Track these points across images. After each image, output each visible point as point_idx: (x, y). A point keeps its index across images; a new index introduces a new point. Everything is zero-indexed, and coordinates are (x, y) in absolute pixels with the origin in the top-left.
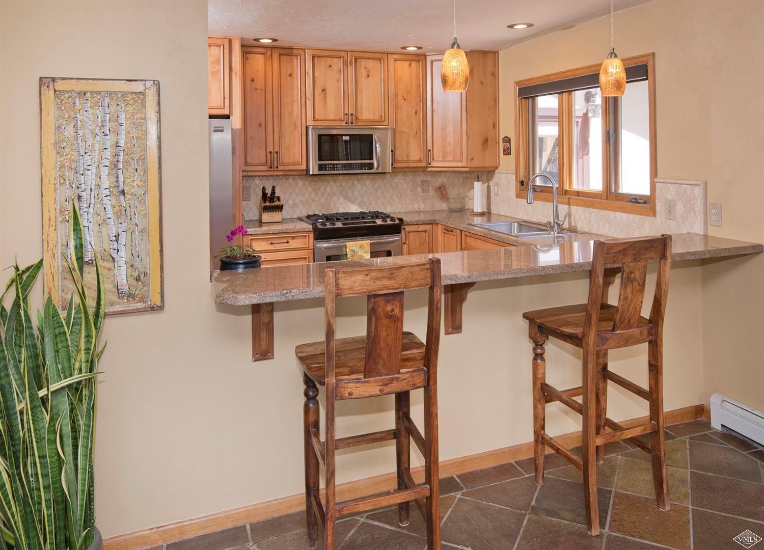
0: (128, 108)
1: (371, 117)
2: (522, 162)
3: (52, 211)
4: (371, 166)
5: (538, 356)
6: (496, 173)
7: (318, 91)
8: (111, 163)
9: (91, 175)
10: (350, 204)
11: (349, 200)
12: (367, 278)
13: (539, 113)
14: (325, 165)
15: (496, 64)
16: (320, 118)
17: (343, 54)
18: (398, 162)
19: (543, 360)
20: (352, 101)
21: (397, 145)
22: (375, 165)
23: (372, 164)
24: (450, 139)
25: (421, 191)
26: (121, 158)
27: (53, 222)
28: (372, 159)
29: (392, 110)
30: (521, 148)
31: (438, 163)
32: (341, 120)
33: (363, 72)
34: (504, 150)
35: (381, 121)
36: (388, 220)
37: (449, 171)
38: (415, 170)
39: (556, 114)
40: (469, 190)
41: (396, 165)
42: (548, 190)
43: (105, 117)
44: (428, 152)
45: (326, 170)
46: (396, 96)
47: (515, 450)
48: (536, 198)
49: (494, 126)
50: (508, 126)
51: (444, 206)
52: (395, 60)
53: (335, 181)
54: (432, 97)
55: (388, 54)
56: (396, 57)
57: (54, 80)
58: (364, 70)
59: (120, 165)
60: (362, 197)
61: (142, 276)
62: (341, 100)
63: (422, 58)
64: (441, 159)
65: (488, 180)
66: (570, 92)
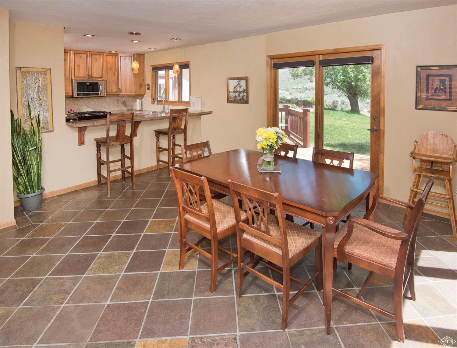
0: (42, 76)
1: (97, 76)
2: (153, 93)
3: (21, 105)
4: (98, 94)
5: (158, 140)
6: (144, 97)
7: (76, 66)
8: (37, 91)
9: (31, 94)
10: (88, 109)
11: (88, 107)
12: (117, 117)
13: (159, 76)
14: (80, 94)
15: (144, 59)
16: (77, 76)
17: (86, 52)
18: (108, 92)
19: (159, 141)
20: (90, 70)
21: (108, 86)
22: (100, 94)
23: (98, 93)
24: (128, 84)
25: (116, 103)
26: (40, 90)
27: (21, 108)
28: (98, 91)
29: (105, 74)
30: (153, 87)
31: (123, 93)
32: (85, 77)
33: (94, 60)
34: (147, 88)
35: (101, 78)
36: (106, 113)
37: (127, 96)
38: (114, 96)
39: (164, 76)
40: (134, 103)
41: (107, 94)
42: (161, 101)
43: (35, 78)
44: (119, 89)
45: (80, 95)
46: (107, 68)
47: (152, 167)
48: (158, 104)
49: (144, 80)
50: (148, 79)
51: (125, 108)
52: (107, 55)
53: (82, 100)
54: (121, 69)
55: (104, 53)
56: (107, 54)
57: (20, 68)
58: (94, 59)
59: (40, 92)
60: (93, 106)
61: (47, 123)
62: (85, 70)
63: (117, 55)
64: (124, 91)
65: (142, 98)
66: (168, 70)
